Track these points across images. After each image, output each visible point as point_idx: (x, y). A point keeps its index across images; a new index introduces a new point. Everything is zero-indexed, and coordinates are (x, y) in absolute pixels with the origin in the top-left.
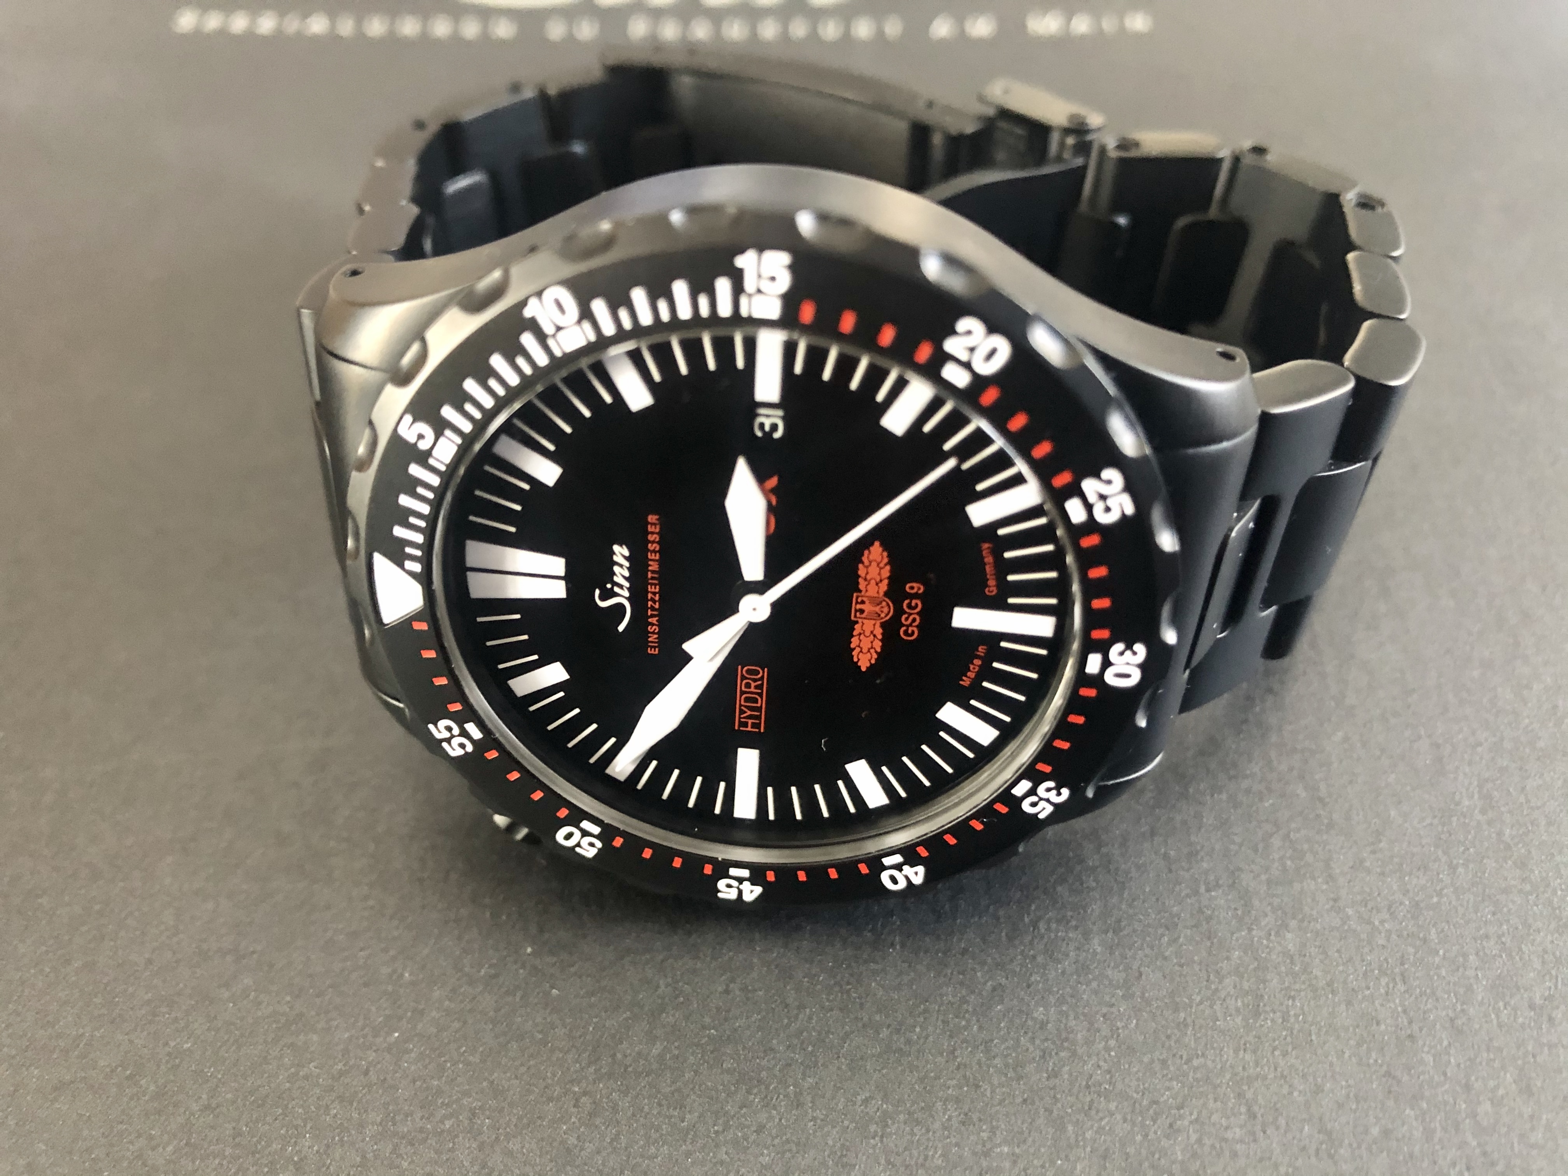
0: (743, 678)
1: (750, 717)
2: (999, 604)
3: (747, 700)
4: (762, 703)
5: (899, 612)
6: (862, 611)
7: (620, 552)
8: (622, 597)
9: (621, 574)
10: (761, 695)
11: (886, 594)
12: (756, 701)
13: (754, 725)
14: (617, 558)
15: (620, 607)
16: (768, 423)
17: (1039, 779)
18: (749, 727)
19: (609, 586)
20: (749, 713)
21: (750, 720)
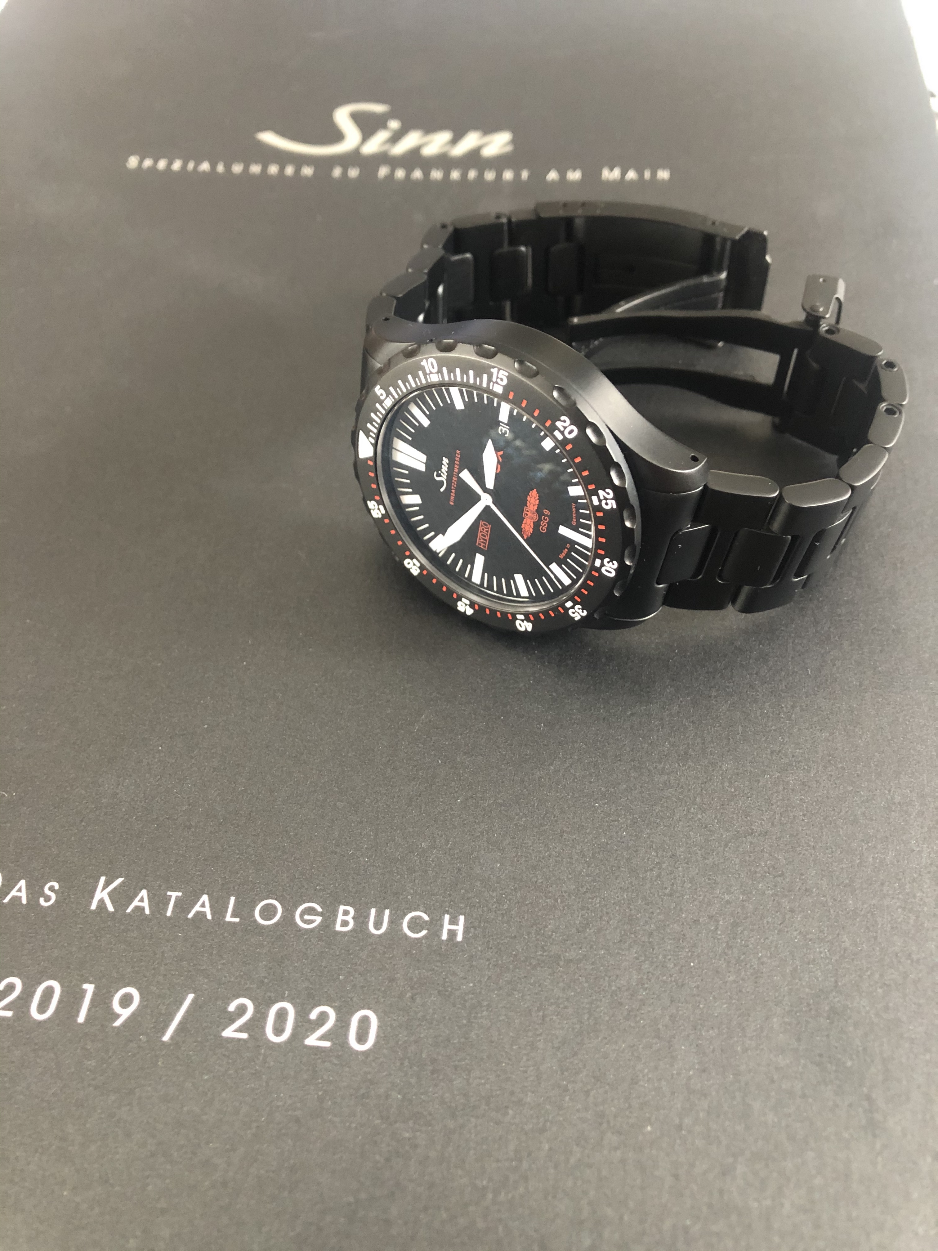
0: (482, 526)
1: (483, 542)
2: (575, 529)
3: (482, 535)
4: (487, 538)
5: (540, 520)
6: (527, 515)
7: (445, 461)
8: (444, 478)
9: (445, 469)
10: (487, 534)
11: (537, 511)
12: (485, 537)
13: (484, 546)
14: (444, 462)
15: (442, 482)
16: (504, 430)
17: (575, 603)
18: (482, 547)
19: (440, 472)
20: (482, 540)
21: (482, 544)
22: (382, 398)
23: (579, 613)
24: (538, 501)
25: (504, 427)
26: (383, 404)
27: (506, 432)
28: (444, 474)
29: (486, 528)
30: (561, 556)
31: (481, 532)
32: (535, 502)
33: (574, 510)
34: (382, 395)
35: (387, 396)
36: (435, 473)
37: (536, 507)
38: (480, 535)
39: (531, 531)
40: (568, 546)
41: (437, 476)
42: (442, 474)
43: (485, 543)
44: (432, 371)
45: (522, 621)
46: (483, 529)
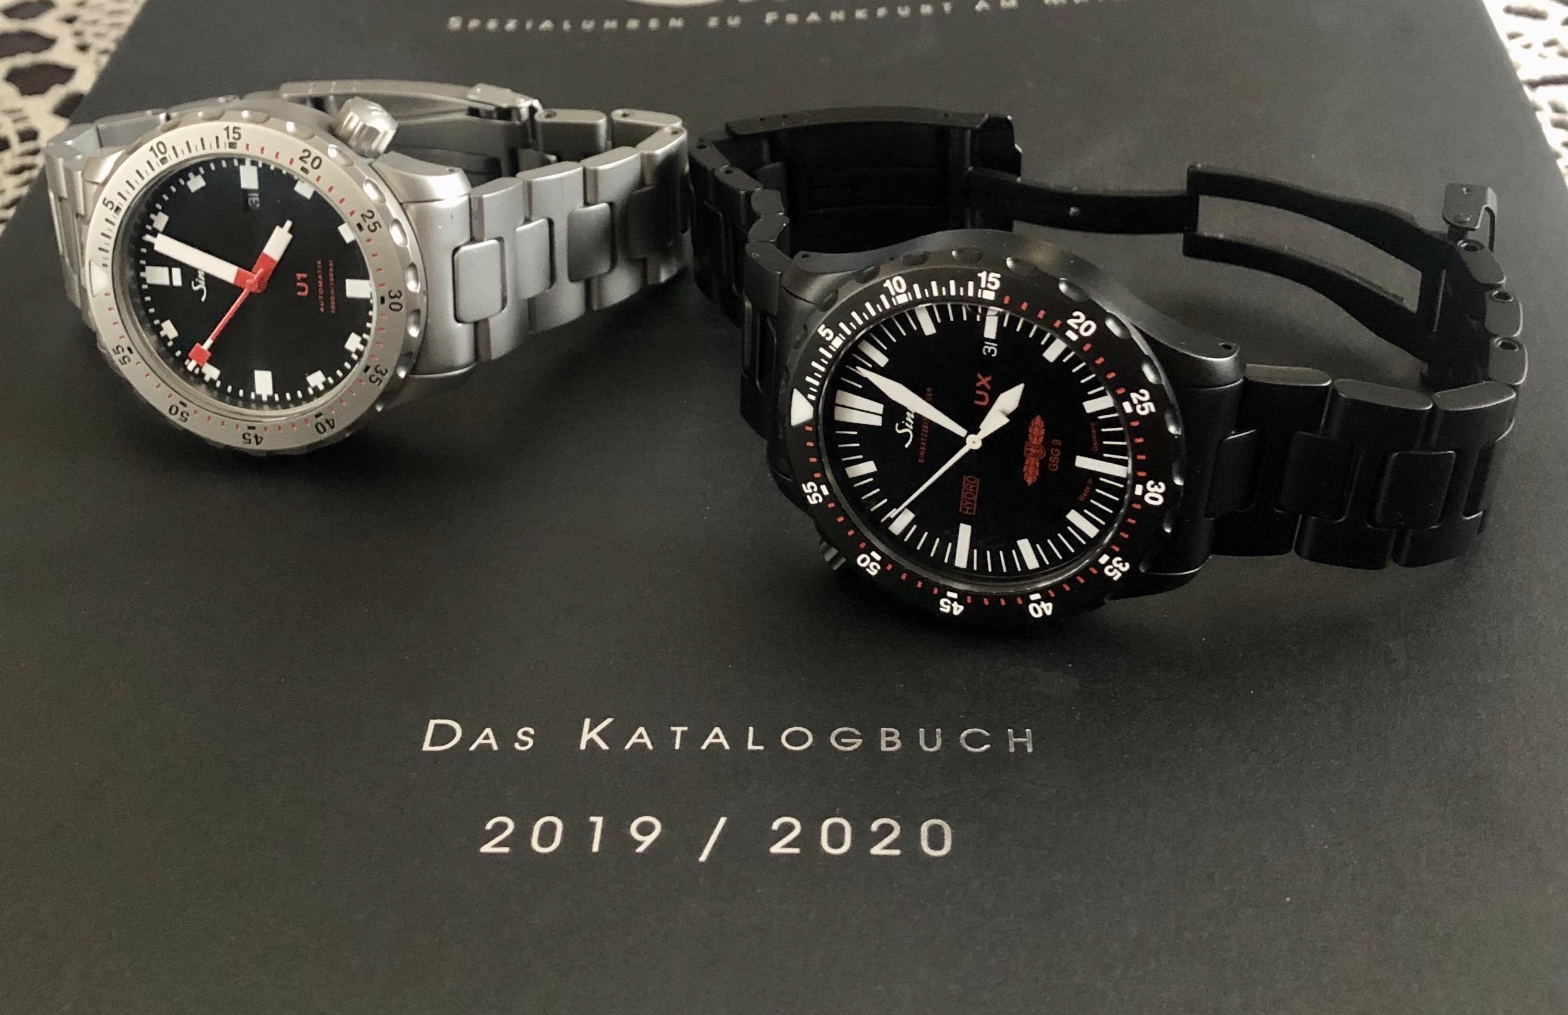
1: (969, 505)
2: (1099, 456)
3: (968, 495)
4: (975, 497)
5: (1048, 455)
6: (1029, 452)
8: (909, 429)
9: (910, 416)
10: (975, 493)
11: (1042, 443)
12: (972, 496)
13: (970, 511)
15: (907, 435)
16: (990, 348)
17: (1112, 556)
18: (967, 512)
19: (903, 422)
20: (968, 503)
21: (968, 508)
22: (828, 339)
23: (1118, 569)
24: (1044, 430)
25: (990, 346)
26: (830, 347)
27: (993, 351)
28: (909, 423)
29: (973, 484)
31: (965, 491)
32: (1039, 433)
33: (1094, 431)
34: (828, 335)
35: (836, 335)
36: (897, 425)
37: (1041, 440)
38: (964, 495)
39: (1037, 472)
40: (1090, 481)
41: (900, 428)
42: (907, 424)
43: (973, 506)
44: (899, 291)
45: (1038, 602)
46: (969, 487)
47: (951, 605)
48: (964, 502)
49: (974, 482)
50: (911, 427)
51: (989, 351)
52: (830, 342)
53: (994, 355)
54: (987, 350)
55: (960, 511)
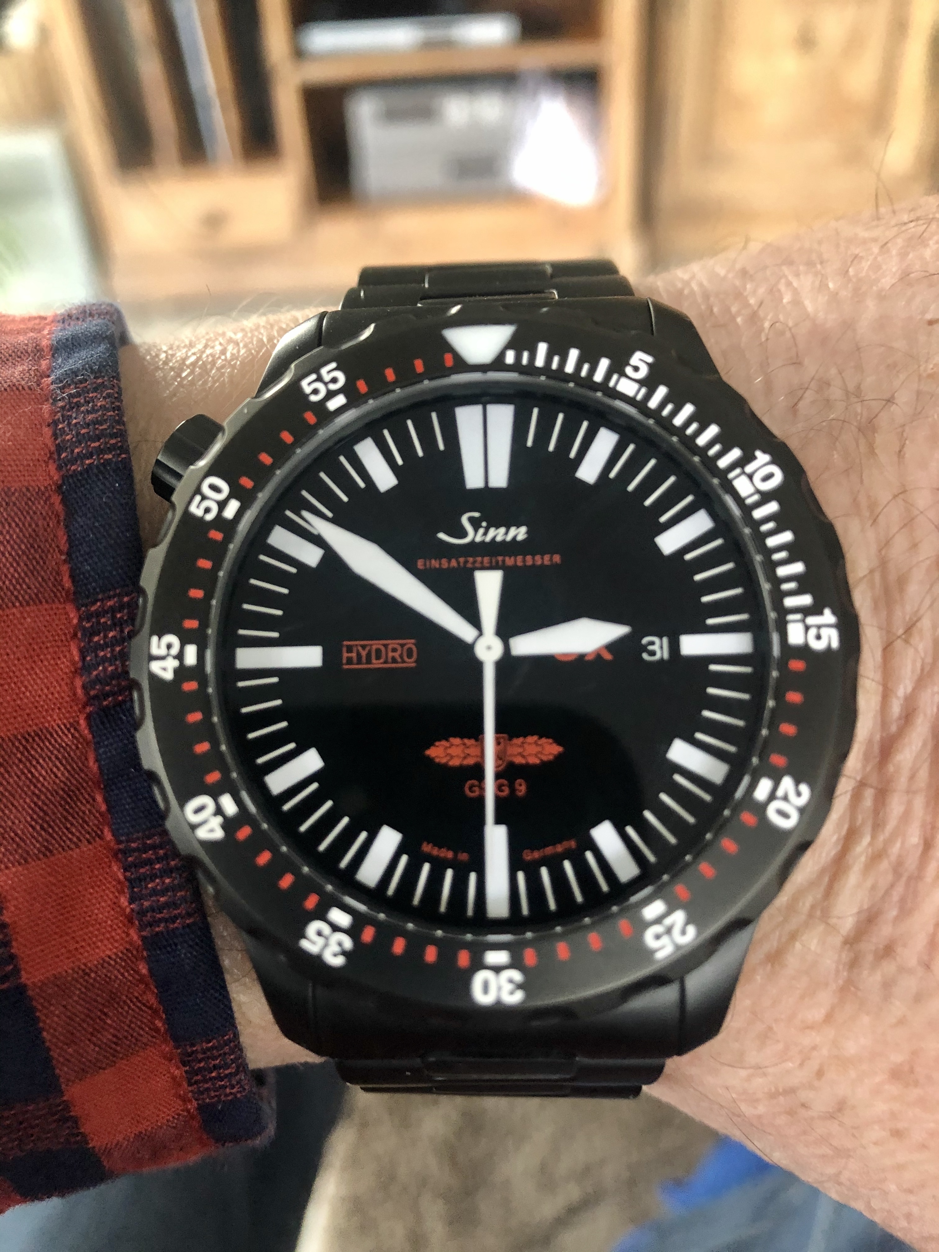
0: (402, 646)
1: (359, 655)
3: (378, 651)
4: (376, 664)
7: (520, 533)
8: (472, 535)
9: (498, 534)
10: (386, 662)
11: (510, 763)
12: (378, 659)
13: (350, 659)
14: (513, 531)
15: (463, 534)
16: (656, 648)
17: (353, 932)
18: (345, 655)
19: (484, 524)
20: (364, 653)
21: (354, 655)
22: (629, 370)
23: (326, 945)
24: (538, 762)
25: (661, 647)
26: (615, 377)
27: (653, 653)
28: (485, 534)
29: (401, 656)
30: (427, 848)
31: (386, 646)
32: (530, 755)
33: (559, 848)
34: (636, 369)
35: (641, 383)
36: (476, 515)
37: (519, 760)
38: (376, 644)
39: (455, 762)
40: (464, 857)
41: (471, 520)
42: (481, 531)
43: (359, 662)
44: (757, 478)
45: (219, 811)
46: (394, 650)
47: (168, 655)
48: (364, 647)
49: (406, 659)
50: (478, 539)
51: (651, 648)
52: (623, 374)
53: (645, 656)
54: (652, 643)
55: (345, 643)
